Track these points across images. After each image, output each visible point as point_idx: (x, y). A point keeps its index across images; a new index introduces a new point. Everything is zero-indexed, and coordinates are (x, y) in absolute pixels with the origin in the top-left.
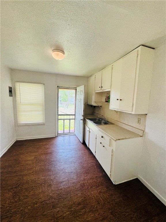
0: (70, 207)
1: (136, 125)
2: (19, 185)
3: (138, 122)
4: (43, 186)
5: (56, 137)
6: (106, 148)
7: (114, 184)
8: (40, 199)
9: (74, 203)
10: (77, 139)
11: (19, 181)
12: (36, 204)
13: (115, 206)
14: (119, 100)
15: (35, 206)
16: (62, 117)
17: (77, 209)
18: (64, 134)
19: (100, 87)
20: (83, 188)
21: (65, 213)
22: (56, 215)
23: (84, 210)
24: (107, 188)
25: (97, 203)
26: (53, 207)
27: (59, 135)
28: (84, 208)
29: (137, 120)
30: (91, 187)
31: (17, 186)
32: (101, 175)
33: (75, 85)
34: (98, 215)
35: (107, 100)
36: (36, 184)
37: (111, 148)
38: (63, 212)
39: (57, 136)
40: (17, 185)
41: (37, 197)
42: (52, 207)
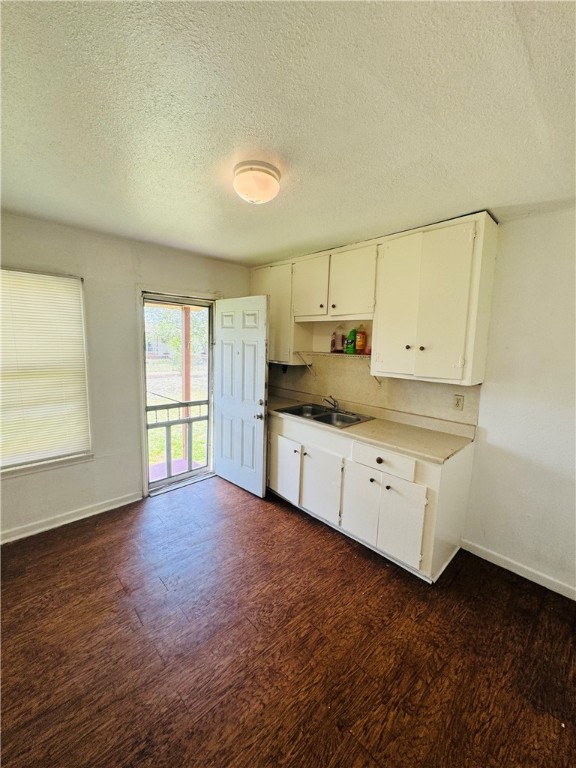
0: (383, 697)
1: (451, 414)
2: (148, 740)
3: (457, 405)
4: (251, 685)
5: (144, 498)
6: (397, 492)
7: (430, 582)
8: (280, 733)
9: (385, 681)
10: (234, 488)
11: (132, 723)
12: (282, 755)
13: (471, 634)
14: (415, 350)
15: (282, 762)
16: (162, 416)
17: (404, 691)
18: (172, 481)
19: (321, 306)
20: (372, 628)
21: (386, 720)
22: (368, 741)
23: (420, 682)
24: (424, 599)
25: (432, 648)
26: (340, 730)
27: (154, 489)
28: (416, 677)
29: (452, 400)
30: (390, 615)
31: (142, 746)
32: (385, 573)
33: (208, 291)
34: (456, 674)
35: (339, 348)
36: (221, 694)
37: (422, 488)
38: (377, 721)
39: (146, 494)
40: (137, 743)
41: (264, 731)
42: (337, 729)
